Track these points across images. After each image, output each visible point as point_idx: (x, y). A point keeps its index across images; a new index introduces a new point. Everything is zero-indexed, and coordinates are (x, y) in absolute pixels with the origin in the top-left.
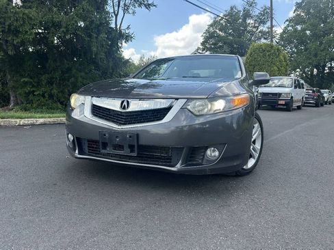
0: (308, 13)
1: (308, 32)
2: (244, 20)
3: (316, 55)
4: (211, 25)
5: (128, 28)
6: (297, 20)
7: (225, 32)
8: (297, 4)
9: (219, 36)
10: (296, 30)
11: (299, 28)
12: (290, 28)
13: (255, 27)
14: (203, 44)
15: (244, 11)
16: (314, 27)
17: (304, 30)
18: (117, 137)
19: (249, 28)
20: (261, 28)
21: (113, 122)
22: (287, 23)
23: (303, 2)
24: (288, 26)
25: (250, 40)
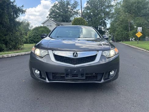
0: (91, 6)
1: (92, 13)
2: (67, 6)
3: (95, 23)
4: (53, 7)
5: (22, 6)
6: (87, 8)
7: (59, 10)
8: (87, 1)
9: (57, 12)
10: (87, 12)
11: (88, 11)
12: (85, 11)
13: (71, 9)
14: (49, 15)
15: (67, 2)
16: (93, 12)
17: (90, 12)
18: (75, 71)
19: (69, 10)
20: (74, 10)
21: (69, 63)
22: (84, 9)
23: (89, 1)
24: (84, 10)
25: (70, 15)
